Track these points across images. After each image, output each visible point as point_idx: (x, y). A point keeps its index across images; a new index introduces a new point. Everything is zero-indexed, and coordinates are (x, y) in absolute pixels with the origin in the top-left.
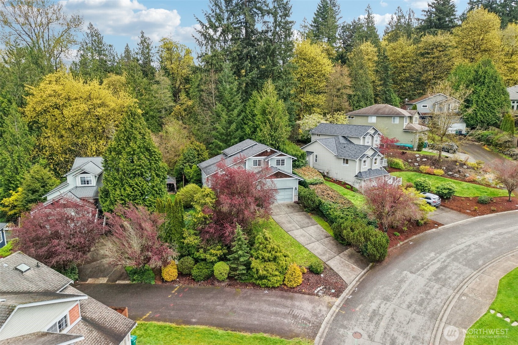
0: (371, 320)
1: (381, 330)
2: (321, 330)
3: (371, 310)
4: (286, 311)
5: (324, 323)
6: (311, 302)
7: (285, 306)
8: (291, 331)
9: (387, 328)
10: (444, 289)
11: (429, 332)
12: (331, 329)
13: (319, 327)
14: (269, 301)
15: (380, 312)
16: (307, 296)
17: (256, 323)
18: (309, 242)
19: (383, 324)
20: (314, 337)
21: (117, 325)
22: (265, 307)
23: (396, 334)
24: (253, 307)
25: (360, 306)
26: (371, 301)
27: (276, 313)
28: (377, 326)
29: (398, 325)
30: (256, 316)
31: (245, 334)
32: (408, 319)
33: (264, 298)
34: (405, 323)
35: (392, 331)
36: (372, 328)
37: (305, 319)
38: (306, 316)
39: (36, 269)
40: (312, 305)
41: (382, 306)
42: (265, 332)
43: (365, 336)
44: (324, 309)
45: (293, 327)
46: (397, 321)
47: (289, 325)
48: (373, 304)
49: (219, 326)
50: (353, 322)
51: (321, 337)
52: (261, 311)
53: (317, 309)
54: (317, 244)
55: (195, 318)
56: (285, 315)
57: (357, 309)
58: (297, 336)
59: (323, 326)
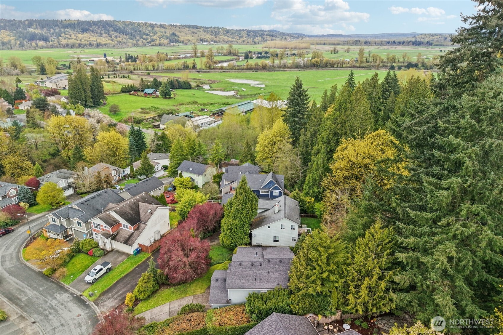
0: (79, 323)
1: (71, 324)
2: (95, 305)
3: (83, 326)
4: (116, 296)
5: (97, 307)
6: (112, 306)
7: (118, 296)
9: (69, 326)
12: (92, 308)
15: (78, 328)
16: (117, 306)
19: (72, 326)
20: (94, 302)
23: (63, 328)
25: (90, 323)
26: (87, 328)
28: (74, 324)
29: (66, 331)
30: (123, 286)
36: (76, 322)
38: (106, 302)
40: (110, 306)
41: (80, 331)
42: (111, 287)
43: (76, 318)
44: (103, 310)
45: (105, 296)
46: (67, 332)
47: (107, 295)
48: (85, 328)
49: (127, 275)
50: (86, 317)
51: (92, 305)
53: (106, 307)
56: (113, 295)
57: (90, 322)
58: (100, 296)
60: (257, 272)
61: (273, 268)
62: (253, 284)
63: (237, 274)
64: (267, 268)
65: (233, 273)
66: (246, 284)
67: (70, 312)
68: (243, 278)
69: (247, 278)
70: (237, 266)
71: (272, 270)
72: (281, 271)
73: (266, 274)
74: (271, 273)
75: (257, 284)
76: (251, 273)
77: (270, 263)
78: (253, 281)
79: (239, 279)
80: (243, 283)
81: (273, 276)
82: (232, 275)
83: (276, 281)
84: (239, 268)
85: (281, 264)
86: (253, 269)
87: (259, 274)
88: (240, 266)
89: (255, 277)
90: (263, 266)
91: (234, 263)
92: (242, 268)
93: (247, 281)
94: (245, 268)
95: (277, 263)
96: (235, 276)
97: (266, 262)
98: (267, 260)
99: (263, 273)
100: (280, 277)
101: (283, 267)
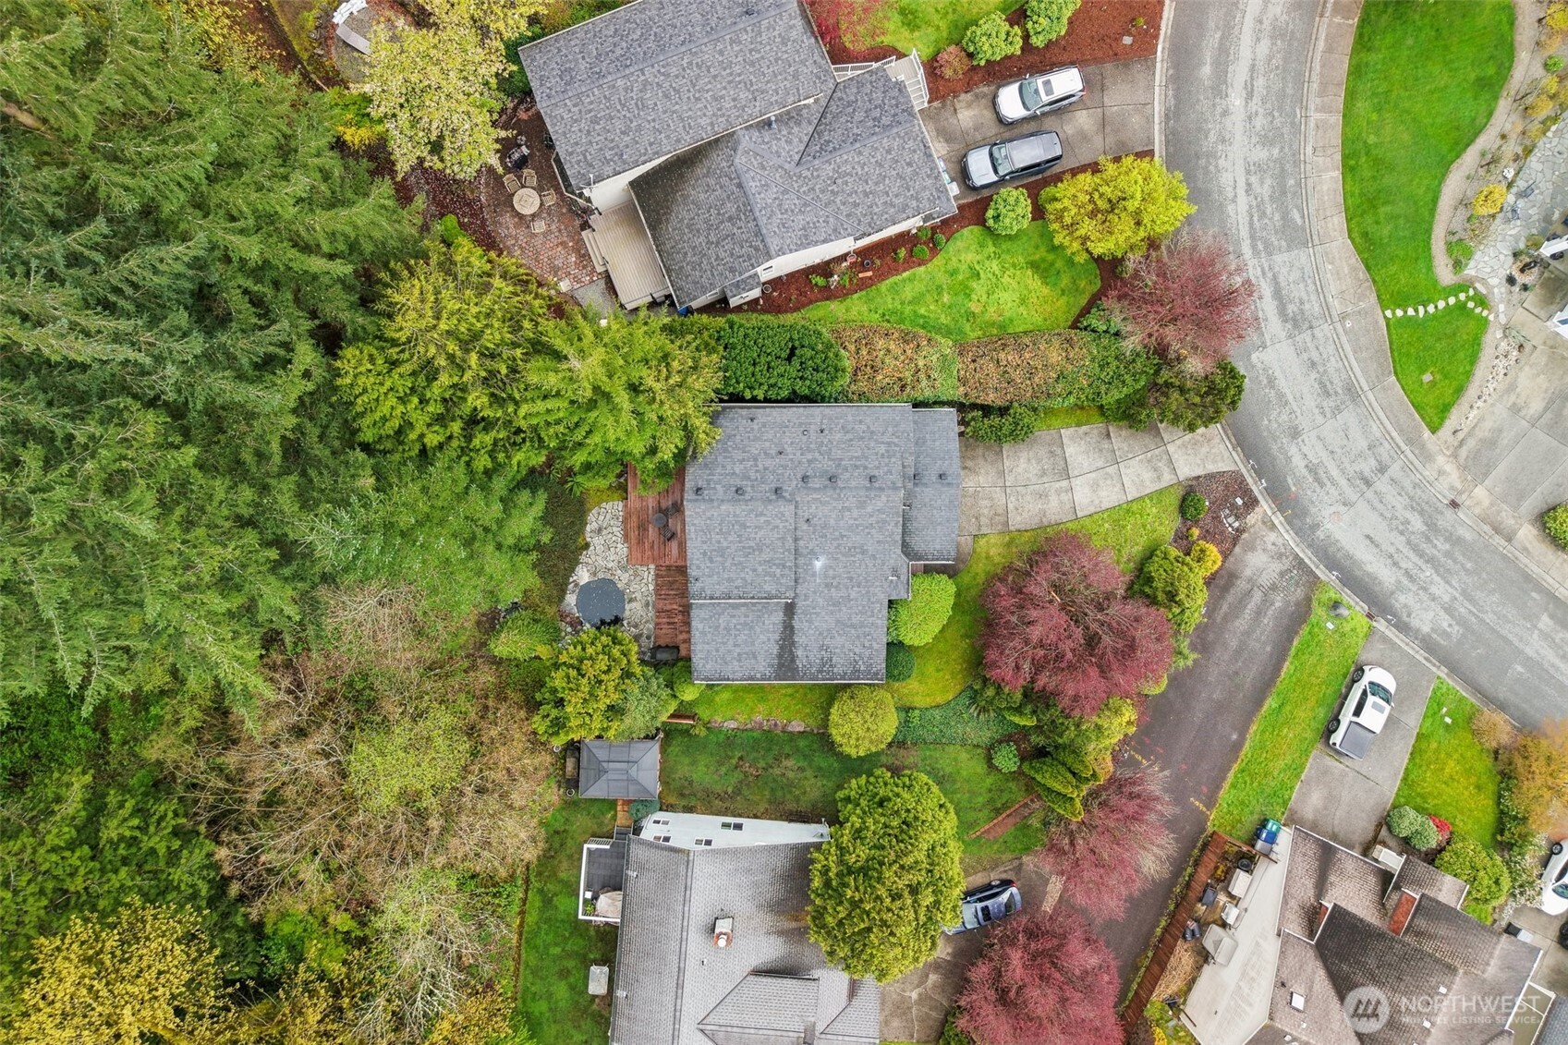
0: (1322, 485)
1: (1343, 482)
2: (1308, 561)
3: (1304, 472)
4: (1257, 596)
5: (1297, 550)
6: (1251, 547)
7: (1247, 594)
8: (1298, 604)
9: (1343, 471)
10: (1317, 331)
11: (1372, 423)
12: (1309, 546)
13: (1301, 562)
14: (1226, 614)
15: (1315, 461)
16: (1237, 550)
17: (1268, 649)
18: (1119, 485)
19: (1334, 472)
20: (1317, 578)
21: (1310, 853)
22: (1241, 623)
23: (1356, 467)
24: (1234, 643)
25: (1290, 481)
26: (1289, 459)
27: (1259, 613)
28: (1332, 480)
29: (1345, 454)
30: (1253, 644)
31: (1285, 669)
32: (1342, 433)
33: (1218, 620)
34: (1345, 442)
35: (1350, 469)
36: (1334, 491)
37: (1282, 574)
38: (1278, 571)
39: (1288, 985)
40: (1260, 551)
41: (1305, 449)
42: (1290, 641)
43: (1342, 508)
44: (1272, 537)
45: (1293, 599)
46: (1339, 450)
48: (1294, 460)
49: (1259, 703)
50: (1313, 510)
51: (1317, 565)
52: (1248, 633)
53: (1270, 547)
54: (1128, 471)
55: (1230, 735)
56: (1267, 601)
57: (1293, 489)
58: (1308, 600)
59: (1301, 555)
60: (817, 454)
61: (765, 469)
62: (830, 419)
63: (882, 449)
64: (785, 467)
65: (895, 452)
66: (850, 418)
67: (1368, 537)
68: (862, 438)
69: (849, 436)
70: (886, 474)
71: (768, 463)
72: (741, 461)
73: (789, 450)
74: (773, 452)
75: (818, 420)
76: (837, 453)
77: (774, 486)
78: (831, 429)
79: (872, 432)
80: (861, 422)
81: (767, 444)
82: (896, 445)
83: (760, 429)
84: (878, 468)
85: (739, 483)
86: (827, 465)
87: (809, 450)
88: (876, 473)
89: (825, 441)
90: (799, 476)
91: (893, 483)
92: (866, 468)
93: (850, 427)
94: (857, 467)
95: (753, 486)
96: (888, 443)
97: (788, 488)
98: (787, 495)
99: (798, 453)
100: (746, 442)
101: (734, 473)
